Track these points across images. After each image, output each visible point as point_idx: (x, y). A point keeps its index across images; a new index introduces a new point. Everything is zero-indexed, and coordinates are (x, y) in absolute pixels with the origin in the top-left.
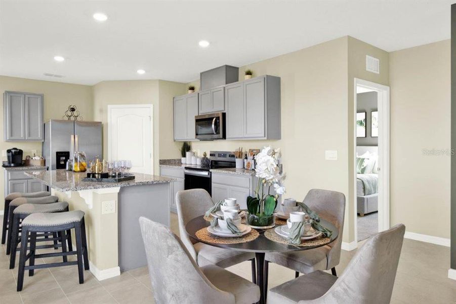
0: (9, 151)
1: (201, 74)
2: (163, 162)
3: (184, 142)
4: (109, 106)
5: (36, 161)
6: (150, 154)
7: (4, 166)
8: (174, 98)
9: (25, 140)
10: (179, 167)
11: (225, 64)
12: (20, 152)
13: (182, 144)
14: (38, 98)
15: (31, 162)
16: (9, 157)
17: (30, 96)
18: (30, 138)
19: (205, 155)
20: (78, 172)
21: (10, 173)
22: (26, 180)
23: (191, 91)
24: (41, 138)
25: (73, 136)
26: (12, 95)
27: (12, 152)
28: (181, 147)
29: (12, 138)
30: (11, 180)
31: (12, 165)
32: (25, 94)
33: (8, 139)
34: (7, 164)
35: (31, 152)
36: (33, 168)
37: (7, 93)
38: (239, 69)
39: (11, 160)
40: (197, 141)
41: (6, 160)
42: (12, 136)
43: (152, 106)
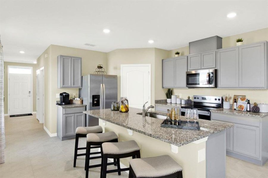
0: (61, 94)
1: (190, 43)
2: (157, 102)
3: (168, 89)
4: (122, 65)
5: (77, 101)
6: (149, 97)
7: (58, 104)
8: (163, 60)
9: (71, 87)
10: (166, 105)
11: (216, 35)
12: (68, 95)
13: (168, 90)
14: (79, 60)
15: (74, 101)
16: (61, 98)
17: (74, 58)
18: (74, 86)
19: (189, 98)
20: (124, 112)
21: (64, 110)
22: (74, 114)
23: (177, 55)
24: (80, 86)
25: (101, 85)
26: (64, 57)
27: (63, 95)
28: (166, 91)
29: (64, 86)
30: (65, 114)
31: (63, 104)
32: (71, 57)
33: (61, 86)
34: (59, 103)
35: (72, 95)
36: (76, 105)
37: (61, 56)
38: (222, 39)
39: (62, 100)
40: (187, 89)
41: (59, 100)
42: (63, 85)
43: (150, 65)
